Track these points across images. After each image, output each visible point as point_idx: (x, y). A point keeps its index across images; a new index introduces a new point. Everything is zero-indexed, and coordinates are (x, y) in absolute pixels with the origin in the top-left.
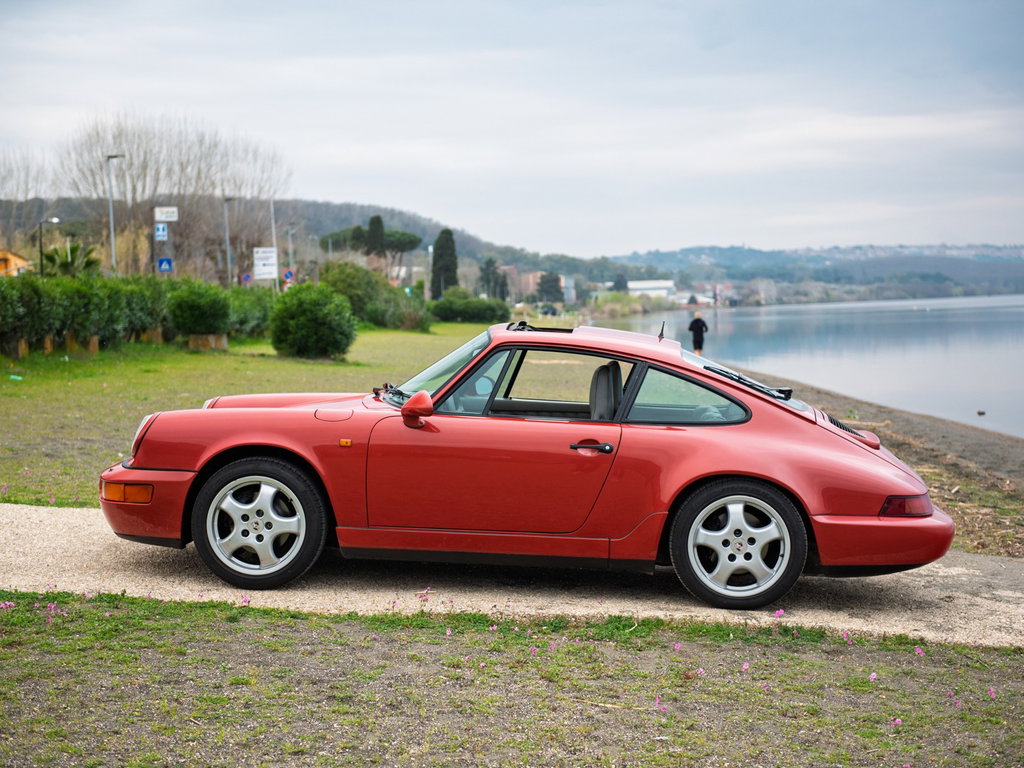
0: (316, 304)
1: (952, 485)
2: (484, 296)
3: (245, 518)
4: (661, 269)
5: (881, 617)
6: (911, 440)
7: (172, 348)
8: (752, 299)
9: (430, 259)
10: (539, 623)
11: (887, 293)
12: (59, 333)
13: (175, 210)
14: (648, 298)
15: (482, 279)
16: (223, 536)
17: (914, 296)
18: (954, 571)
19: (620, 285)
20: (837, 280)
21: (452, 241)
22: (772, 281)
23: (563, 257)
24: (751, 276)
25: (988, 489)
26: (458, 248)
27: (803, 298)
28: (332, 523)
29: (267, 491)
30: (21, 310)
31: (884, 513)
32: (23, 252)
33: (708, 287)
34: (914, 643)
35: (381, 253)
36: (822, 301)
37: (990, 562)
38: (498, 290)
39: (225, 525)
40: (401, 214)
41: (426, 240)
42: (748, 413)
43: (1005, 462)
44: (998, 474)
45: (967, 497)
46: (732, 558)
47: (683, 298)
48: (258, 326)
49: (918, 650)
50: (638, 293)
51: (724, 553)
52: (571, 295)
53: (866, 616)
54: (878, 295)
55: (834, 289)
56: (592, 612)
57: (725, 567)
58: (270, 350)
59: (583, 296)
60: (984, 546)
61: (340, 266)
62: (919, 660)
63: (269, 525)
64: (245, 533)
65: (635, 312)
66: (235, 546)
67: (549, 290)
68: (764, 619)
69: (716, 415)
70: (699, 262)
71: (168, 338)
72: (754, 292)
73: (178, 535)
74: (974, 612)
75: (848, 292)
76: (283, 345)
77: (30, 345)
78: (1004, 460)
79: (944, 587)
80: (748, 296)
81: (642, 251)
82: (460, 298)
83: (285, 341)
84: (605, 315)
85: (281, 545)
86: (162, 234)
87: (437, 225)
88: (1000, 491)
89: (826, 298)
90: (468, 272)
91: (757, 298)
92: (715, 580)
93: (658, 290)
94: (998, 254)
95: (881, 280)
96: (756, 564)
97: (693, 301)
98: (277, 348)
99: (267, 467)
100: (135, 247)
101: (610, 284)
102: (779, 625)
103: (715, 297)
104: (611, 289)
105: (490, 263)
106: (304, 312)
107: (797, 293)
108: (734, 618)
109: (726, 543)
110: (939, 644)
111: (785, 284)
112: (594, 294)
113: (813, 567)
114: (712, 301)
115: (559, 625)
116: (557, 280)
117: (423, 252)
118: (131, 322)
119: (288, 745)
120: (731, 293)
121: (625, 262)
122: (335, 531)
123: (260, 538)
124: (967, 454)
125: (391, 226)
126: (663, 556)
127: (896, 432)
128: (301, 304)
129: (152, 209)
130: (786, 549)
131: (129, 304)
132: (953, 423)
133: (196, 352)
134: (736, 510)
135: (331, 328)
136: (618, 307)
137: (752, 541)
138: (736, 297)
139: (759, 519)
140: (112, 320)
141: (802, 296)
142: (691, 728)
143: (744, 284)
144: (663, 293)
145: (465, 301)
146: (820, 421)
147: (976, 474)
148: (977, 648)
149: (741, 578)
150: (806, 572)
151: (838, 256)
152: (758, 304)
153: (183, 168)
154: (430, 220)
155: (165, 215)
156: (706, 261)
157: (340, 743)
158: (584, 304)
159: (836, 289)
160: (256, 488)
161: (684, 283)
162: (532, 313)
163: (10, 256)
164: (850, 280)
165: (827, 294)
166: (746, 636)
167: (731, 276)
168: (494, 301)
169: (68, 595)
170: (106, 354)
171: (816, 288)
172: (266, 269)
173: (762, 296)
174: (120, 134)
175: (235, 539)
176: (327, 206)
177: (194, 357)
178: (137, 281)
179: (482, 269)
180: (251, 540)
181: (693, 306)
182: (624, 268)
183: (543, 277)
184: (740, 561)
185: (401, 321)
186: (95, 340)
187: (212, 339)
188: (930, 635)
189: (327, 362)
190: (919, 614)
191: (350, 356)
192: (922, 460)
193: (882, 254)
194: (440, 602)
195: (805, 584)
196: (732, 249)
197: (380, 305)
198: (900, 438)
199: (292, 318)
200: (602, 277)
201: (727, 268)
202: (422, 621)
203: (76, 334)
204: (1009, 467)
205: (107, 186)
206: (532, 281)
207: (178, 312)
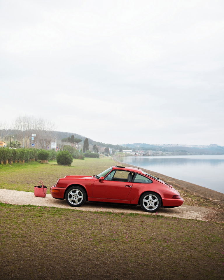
0: (66, 155)
1: (185, 194)
2: (94, 152)
3: (74, 195)
4: (129, 147)
5: (172, 214)
6: (178, 185)
7: (37, 162)
8: (148, 154)
9: (83, 144)
10: (119, 214)
11: (175, 154)
12: (18, 159)
13: (36, 134)
14: (127, 153)
15: (93, 148)
16: (70, 198)
17: (180, 155)
18: (184, 208)
19: (121, 151)
20: (165, 151)
21: (88, 141)
22: (152, 151)
23: (110, 144)
24: (147, 149)
25: (191, 195)
26: (89, 142)
27: (158, 155)
28: (87, 197)
29: (77, 192)
30: (13, 155)
31: (173, 198)
32: (5, 141)
33: (139, 151)
34: (177, 218)
35: (74, 143)
36: (161, 155)
37: (190, 207)
38: (96, 151)
39: (71, 196)
40: (77, 135)
41: (82, 140)
42: (152, 182)
43: (195, 190)
44: (193, 192)
45: (187, 196)
46: (149, 204)
47: (134, 153)
48: (52, 158)
49: (177, 219)
50: (125, 152)
51: (148, 203)
52: (111, 152)
53: (170, 214)
54: (173, 155)
55: (164, 153)
56: (128, 212)
57: (148, 205)
58: (56, 163)
59: (113, 152)
60: (189, 204)
61: (67, 146)
62: (178, 221)
63: (77, 197)
64: (74, 198)
65: (124, 156)
66: (72, 200)
67: (107, 151)
68: (154, 214)
69: (147, 182)
70: (137, 146)
71: (36, 160)
72: (148, 153)
73: (63, 198)
74: (187, 214)
75: (166, 153)
76: (59, 163)
77: (13, 162)
78: (195, 189)
79: (182, 210)
80: (147, 154)
81: (126, 144)
82: (89, 152)
83: (59, 162)
84: (118, 157)
85: (79, 200)
86: (33, 139)
87: (84, 137)
88: (193, 195)
89: (162, 155)
90: (91, 147)
91: (149, 154)
92: (147, 207)
93: (129, 152)
94: (197, 147)
95: (173, 151)
96: (153, 205)
97: (136, 154)
98: (58, 163)
99: (78, 188)
100: (27, 141)
101: (119, 150)
102: (156, 215)
103: (140, 153)
104: (119, 151)
105: (95, 145)
106: (63, 156)
107: (157, 153)
108: (150, 214)
109: (149, 202)
110: (181, 219)
111: (154, 151)
112: (116, 152)
113: (162, 206)
114: (139, 154)
115: (122, 214)
116: (109, 149)
117: (81, 143)
118: (30, 157)
119: (88, 228)
120: (144, 153)
121: (122, 146)
122: (87, 198)
123: (76, 199)
124: (188, 188)
125: (76, 137)
126: (139, 204)
127: (176, 183)
128: (63, 155)
129: (31, 134)
130: (158, 203)
131: (30, 154)
132: (186, 182)
133: (42, 163)
134: (150, 197)
135: (68, 159)
136: (120, 155)
137: (153, 202)
138: (144, 154)
139: (154, 198)
140: (27, 157)
141: (157, 154)
142: (144, 228)
143: (146, 151)
144: (130, 152)
145: (90, 153)
146: (163, 183)
147: (189, 192)
148: (186, 219)
149: (151, 207)
150: (161, 207)
151: (165, 146)
152: (149, 155)
153: (36, 125)
154: (83, 136)
155: (34, 135)
156: (138, 146)
157: (95, 228)
158: (114, 154)
159: (165, 153)
160: (76, 191)
161: (134, 150)
162: (103, 156)
163: (3, 142)
164: (167, 151)
165: (163, 154)
166: (151, 217)
167: (143, 149)
168: (96, 153)
169: (47, 207)
170: (26, 163)
171: (160, 152)
172: (53, 147)
173: (150, 154)
174: (24, 118)
175: (72, 199)
176: (62, 133)
177: (42, 164)
178: (31, 149)
179: (93, 146)
180: (74, 199)
181: (136, 155)
182: (122, 147)
183: (105, 149)
184: (151, 205)
185: (79, 157)
186: (24, 161)
187: (45, 161)
188: (179, 217)
189: (68, 166)
190: (178, 214)
191: (71, 165)
192: (180, 189)
193: (173, 146)
194: (104, 210)
195: (160, 209)
196: (143, 144)
197: (74, 154)
198: (176, 185)
199: (61, 157)
200: (118, 149)
201: (143, 148)
202: (101, 213)
203: (21, 160)
204: (195, 191)
205: (21, 128)
206: (103, 149)
207: (39, 156)
